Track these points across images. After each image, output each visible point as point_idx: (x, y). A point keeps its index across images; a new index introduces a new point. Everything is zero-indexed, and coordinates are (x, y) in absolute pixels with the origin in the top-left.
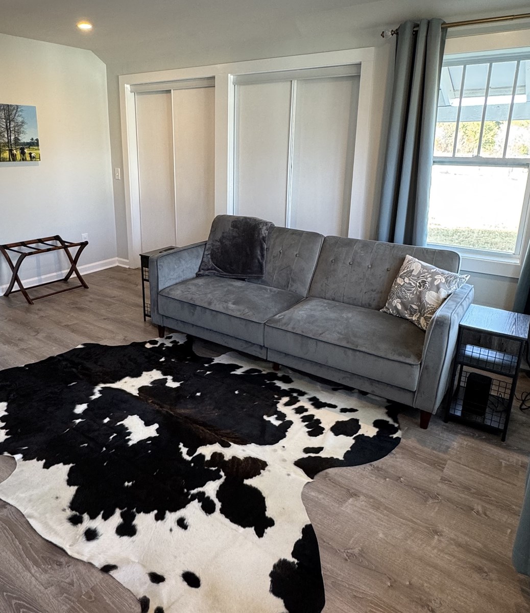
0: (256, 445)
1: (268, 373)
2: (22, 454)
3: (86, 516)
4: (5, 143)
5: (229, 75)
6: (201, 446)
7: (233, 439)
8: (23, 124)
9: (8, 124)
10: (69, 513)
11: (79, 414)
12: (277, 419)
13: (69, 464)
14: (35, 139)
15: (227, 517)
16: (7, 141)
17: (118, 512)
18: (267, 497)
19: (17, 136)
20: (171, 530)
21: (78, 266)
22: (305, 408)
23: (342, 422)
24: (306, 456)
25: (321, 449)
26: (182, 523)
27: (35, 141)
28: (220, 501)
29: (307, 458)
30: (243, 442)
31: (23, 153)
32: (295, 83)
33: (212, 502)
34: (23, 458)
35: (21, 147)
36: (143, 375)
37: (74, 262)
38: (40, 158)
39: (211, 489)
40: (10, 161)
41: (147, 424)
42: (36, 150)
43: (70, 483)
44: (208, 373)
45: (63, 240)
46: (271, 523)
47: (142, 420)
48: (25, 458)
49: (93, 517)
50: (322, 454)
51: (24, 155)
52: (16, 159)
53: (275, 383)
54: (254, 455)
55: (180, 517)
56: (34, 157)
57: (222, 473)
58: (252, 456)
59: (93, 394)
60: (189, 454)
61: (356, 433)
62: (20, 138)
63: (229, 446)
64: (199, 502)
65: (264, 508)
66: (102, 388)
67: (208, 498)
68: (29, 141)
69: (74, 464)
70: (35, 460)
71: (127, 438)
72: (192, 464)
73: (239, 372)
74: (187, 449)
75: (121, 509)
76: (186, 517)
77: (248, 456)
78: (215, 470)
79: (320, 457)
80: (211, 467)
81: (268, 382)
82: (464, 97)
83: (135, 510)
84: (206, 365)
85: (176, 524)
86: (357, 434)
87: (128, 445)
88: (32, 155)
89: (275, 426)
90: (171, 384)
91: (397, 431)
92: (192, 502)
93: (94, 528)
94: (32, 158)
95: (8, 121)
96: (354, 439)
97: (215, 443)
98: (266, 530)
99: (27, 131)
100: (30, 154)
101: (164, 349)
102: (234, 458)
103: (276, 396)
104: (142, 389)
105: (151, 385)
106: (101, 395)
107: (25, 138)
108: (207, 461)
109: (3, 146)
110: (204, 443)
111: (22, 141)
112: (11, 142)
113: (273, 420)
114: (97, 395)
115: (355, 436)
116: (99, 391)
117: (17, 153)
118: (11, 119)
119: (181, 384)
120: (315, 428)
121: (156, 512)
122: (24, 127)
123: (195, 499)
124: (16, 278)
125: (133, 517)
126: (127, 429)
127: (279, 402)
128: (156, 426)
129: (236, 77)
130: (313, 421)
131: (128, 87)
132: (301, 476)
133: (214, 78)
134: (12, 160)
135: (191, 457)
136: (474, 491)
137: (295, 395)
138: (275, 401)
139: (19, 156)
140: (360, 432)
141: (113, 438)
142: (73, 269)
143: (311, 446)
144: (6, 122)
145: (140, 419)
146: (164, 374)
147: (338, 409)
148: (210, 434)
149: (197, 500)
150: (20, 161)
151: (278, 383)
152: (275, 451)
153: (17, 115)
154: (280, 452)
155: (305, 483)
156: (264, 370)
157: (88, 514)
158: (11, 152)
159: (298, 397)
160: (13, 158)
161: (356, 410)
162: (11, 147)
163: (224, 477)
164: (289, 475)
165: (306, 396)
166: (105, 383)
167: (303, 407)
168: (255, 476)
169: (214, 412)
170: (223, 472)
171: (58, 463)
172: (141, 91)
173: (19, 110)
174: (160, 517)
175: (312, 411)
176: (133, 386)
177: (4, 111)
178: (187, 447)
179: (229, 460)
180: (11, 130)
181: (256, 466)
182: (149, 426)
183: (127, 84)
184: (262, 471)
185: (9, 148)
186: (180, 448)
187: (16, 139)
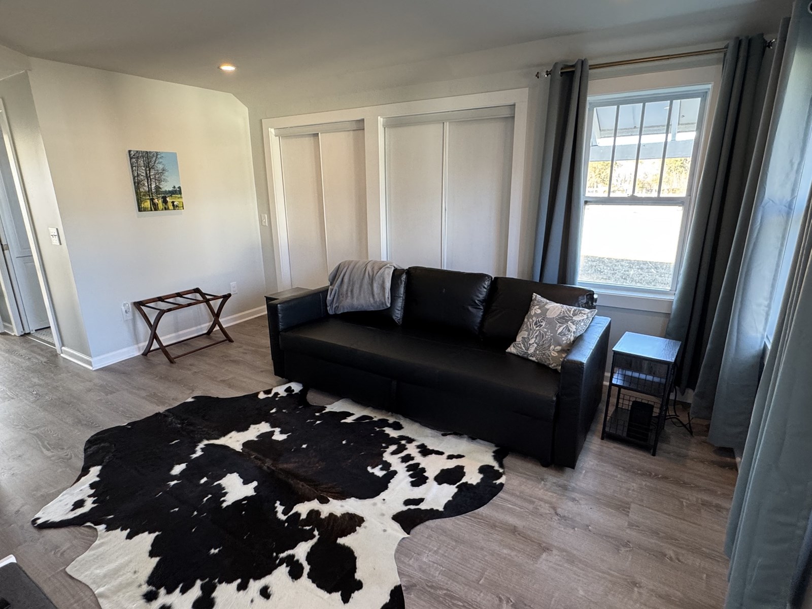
0: (355, 499)
1: (380, 420)
2: (105, 524)
3: (162, 591)
4: (145, 192)
5: (379, 117)
6: (298, 503)
7: (333, 494)
8: (164, 172)
9: (148, 172)
10: (146, 588)
11: (176, 475)
12: (382, 469)
13: (154, 532)
14: (177, 187)
15: (313, 582)
16: (147, 189)
17: (199, 583)
18: (359, 558)
19: (157, 184)
20: (252, 601)
21: (220, 319)
22: (412, 456)
23: (448, 470)
24: (405, 508)
25: (421, 500)
26: (265, 593)
27: (178, 189)
28: (309, 564)
29: (406, 511)
30: (342, 496)
31: (165, 202)
32: (447, 125)
33: (301, 565)
34: (106, 528)
35: (163, 195)
36: (250, 429)
37: (217, 315)
38: (183, 207)
39: (301, 551)
40: (151, 210)
41: (246, 482)
42: (179, 198)
43: (152, 554)
44: (318, 422)
45: (203, 292)
46: (359, 585)
47: (241, 478)
48: (108, 529)
49: (170, 591)
50: (422, 506)
51: (166, 204)
52: (158, 208)
53: (384, 431)
54: (352, 511)
55: (264, 585)
56: (177, 206)
57: (316, 533)
58: (350, 512)
59: (194, 452)
60: (284, 513)
61: (459, 482)
62: (161, 186)
63: (327, 501)
64: (287, 566)
65: (354, 569)
66: (205, 445)
67: (298, 561)
68: (171, 189)
69: (160, 533)
70: (119, 529)
71: (222, 499)
72: (286, 524)
73: (349, 420)
74: (283, 508)
75: (202, 580)
76: (271, 585)
77: (345, 512)
78: (309, 529)
79: (419, 509)
80: (305, 526)
81: (378, 430)
82: (618, 136)
83: (216, 581)
84: (317, 414)
85: (259, 593)
86: (461, 482)
87: (222, 507)
88: (175, 203)
89: (378, 477)
90: (278, 436)
91: (501, 476)
92: (279, 568)
93: (170, 604)
94: (175, 207)
95: (148, 169)
96: (457, 487)
97: (314, 499)
98: (352, 595)
99: (168, 179)
100: (173, 202)
101: (277, 399)
102: (331, 515)
103: (384, 445)
104: (246, 445)
105: (257, 439)
106: (203, 453)
107: (167, 187)
108: (302, 519)
109: (143, 195)
110: (301, 500)
111: (163, 190)
112: (151, 191)
113: (378, 472)
114: (199, 453)
115: (458, 484)
116: (201, 449)
117: (159, 202)
118: (151, 167)
119: (288, 436)
120: (418, 477)
121: (239, 581)
122: (165, 174)
123: (283, 564)
124: (154, 336)
125: (213, 588)
126: (224, 489)
127: (386, 451)
128: (255, 484)
129: (385, 119)
130: (418, 470)
131: (272, 131)
132: (397, 531)
133: (363, 120)
134: (153, 210)
135: (287, 516)
136: (663, 535)
137: (403, 442)
138: (382, 450)
139: (161, 205)
140: (464, 480)
141: (207, 500)
142: (216, 322)
143: (412, 498)
144: (146, 170)
145: (239, 477)
146: (272, 426)
147: (445, 456)
148: (309, 490)
149: (285, 565)
150: (163, 210)
151: (388, 430)
152: (375, 504)
153: (157, 162)
154: (380, 505)
155: (401, 539)
156: (375, 417)
157: (165, 588)
158: (153, 202)
159: (406, 444)
160: (155, 207)
161: (463, 456)
162: (152, 196)
163: (317, 537)
164: (385, 531)
165: (415, 444)
166: (208, 439)
167: (410, 455)
168: (350, 534)
169: (317, 465)
170: (318, 531)
171: (143, 532)
172: (285, 134)
173: (159, 156)
174: (242, 587)
175: (418, 459)
176: (238, 441)
177: (143, 158)
178: (283, 506)
179: (326, 518)
180: (152, 178)
181: (352, 522)
182: (247, 484)
183: (271, 128)
184: (357, 528)
185: (150, 197)
186: (276, 507)
187: (158, 188)
